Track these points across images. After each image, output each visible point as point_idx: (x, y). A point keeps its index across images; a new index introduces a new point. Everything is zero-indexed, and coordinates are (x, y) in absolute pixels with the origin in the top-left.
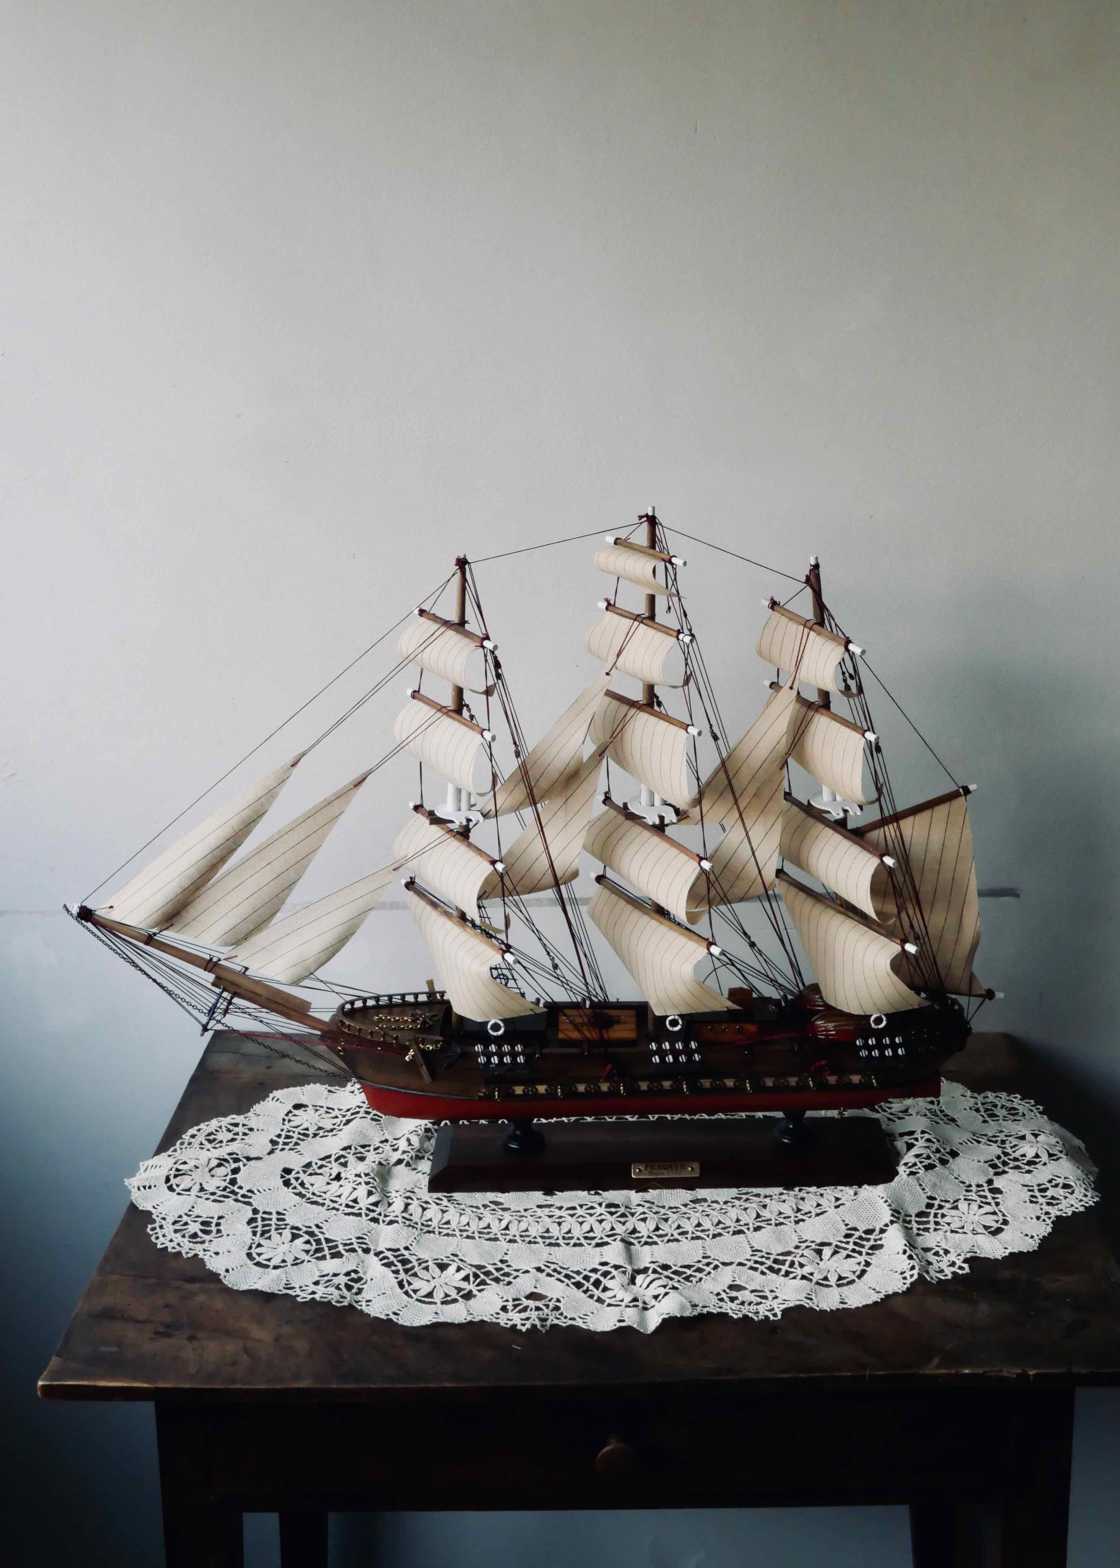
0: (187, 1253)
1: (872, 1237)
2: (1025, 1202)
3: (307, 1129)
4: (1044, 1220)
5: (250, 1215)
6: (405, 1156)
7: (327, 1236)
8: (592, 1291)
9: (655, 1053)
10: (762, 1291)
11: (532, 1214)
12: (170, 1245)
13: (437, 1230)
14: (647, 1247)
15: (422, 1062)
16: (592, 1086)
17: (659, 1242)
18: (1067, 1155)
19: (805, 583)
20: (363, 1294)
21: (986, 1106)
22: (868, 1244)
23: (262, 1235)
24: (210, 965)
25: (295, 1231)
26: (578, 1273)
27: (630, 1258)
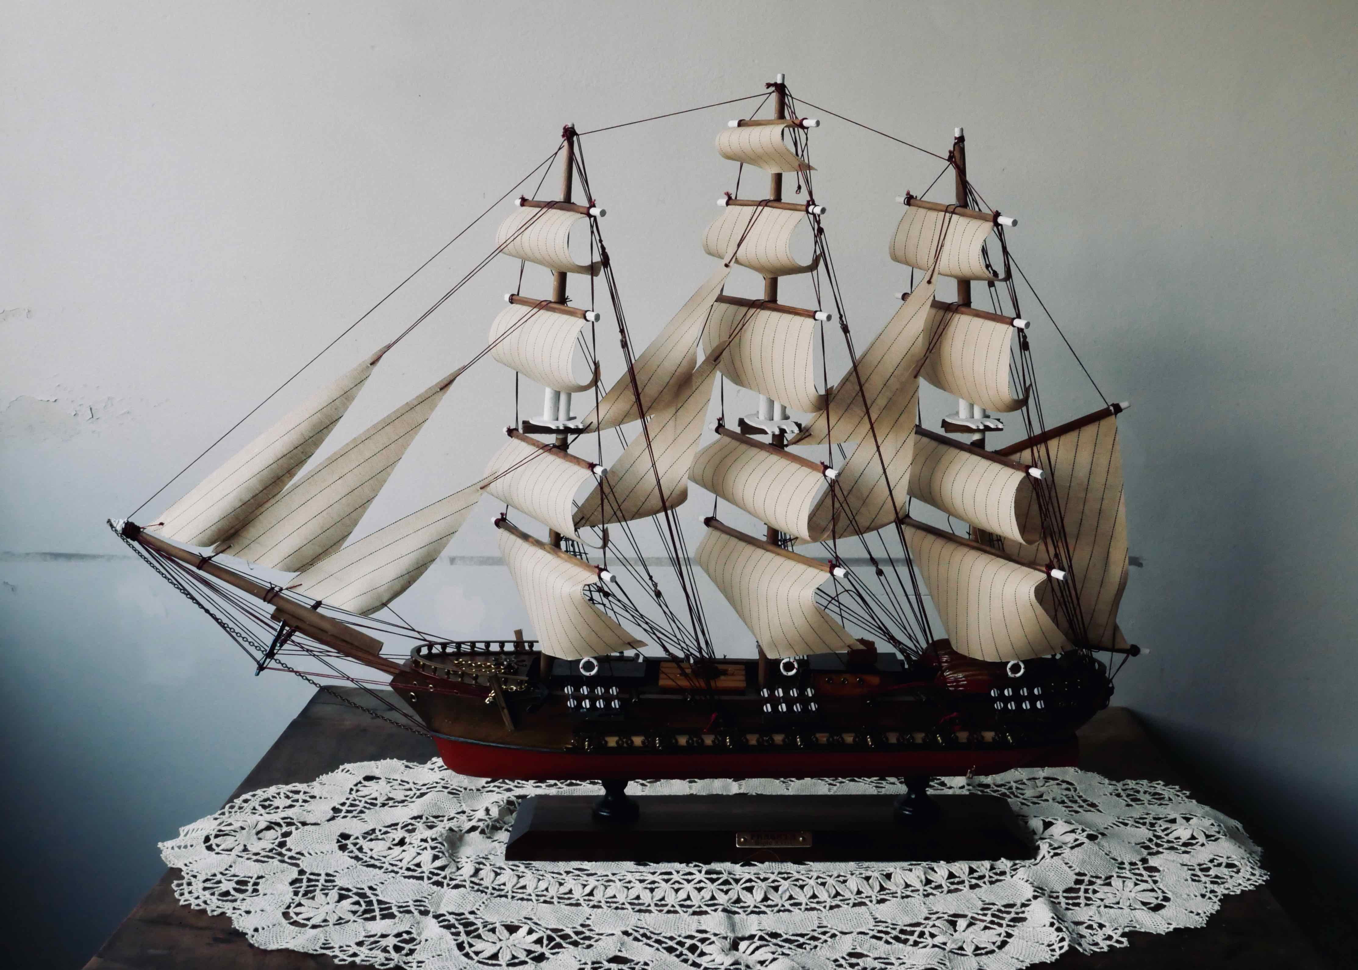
0: (213, 911)
1: (1013, 910)
2: (1187, 880)
3: (376, 799)
4: (1210, 898)
5: (295, 875)
6: (481, 824)
7: (380, 898)
8: (686, 955)
9: (766, 701)
10: (888, 959)
11: (622, 878)
12: (193, 902)
13: (510, 895)
14: (753, 916)
15: (504, 705)
16: (695, 739)
17: (768, 912)
18: (1225, 835)
19: (948, 160)
20: (415, 955)
21: (1129, 792)
22: (1008, 917)
23: (304, 895)
24: (270, 595)
25: (343, 892)
26: (672, 938)
27: (733, 927)
